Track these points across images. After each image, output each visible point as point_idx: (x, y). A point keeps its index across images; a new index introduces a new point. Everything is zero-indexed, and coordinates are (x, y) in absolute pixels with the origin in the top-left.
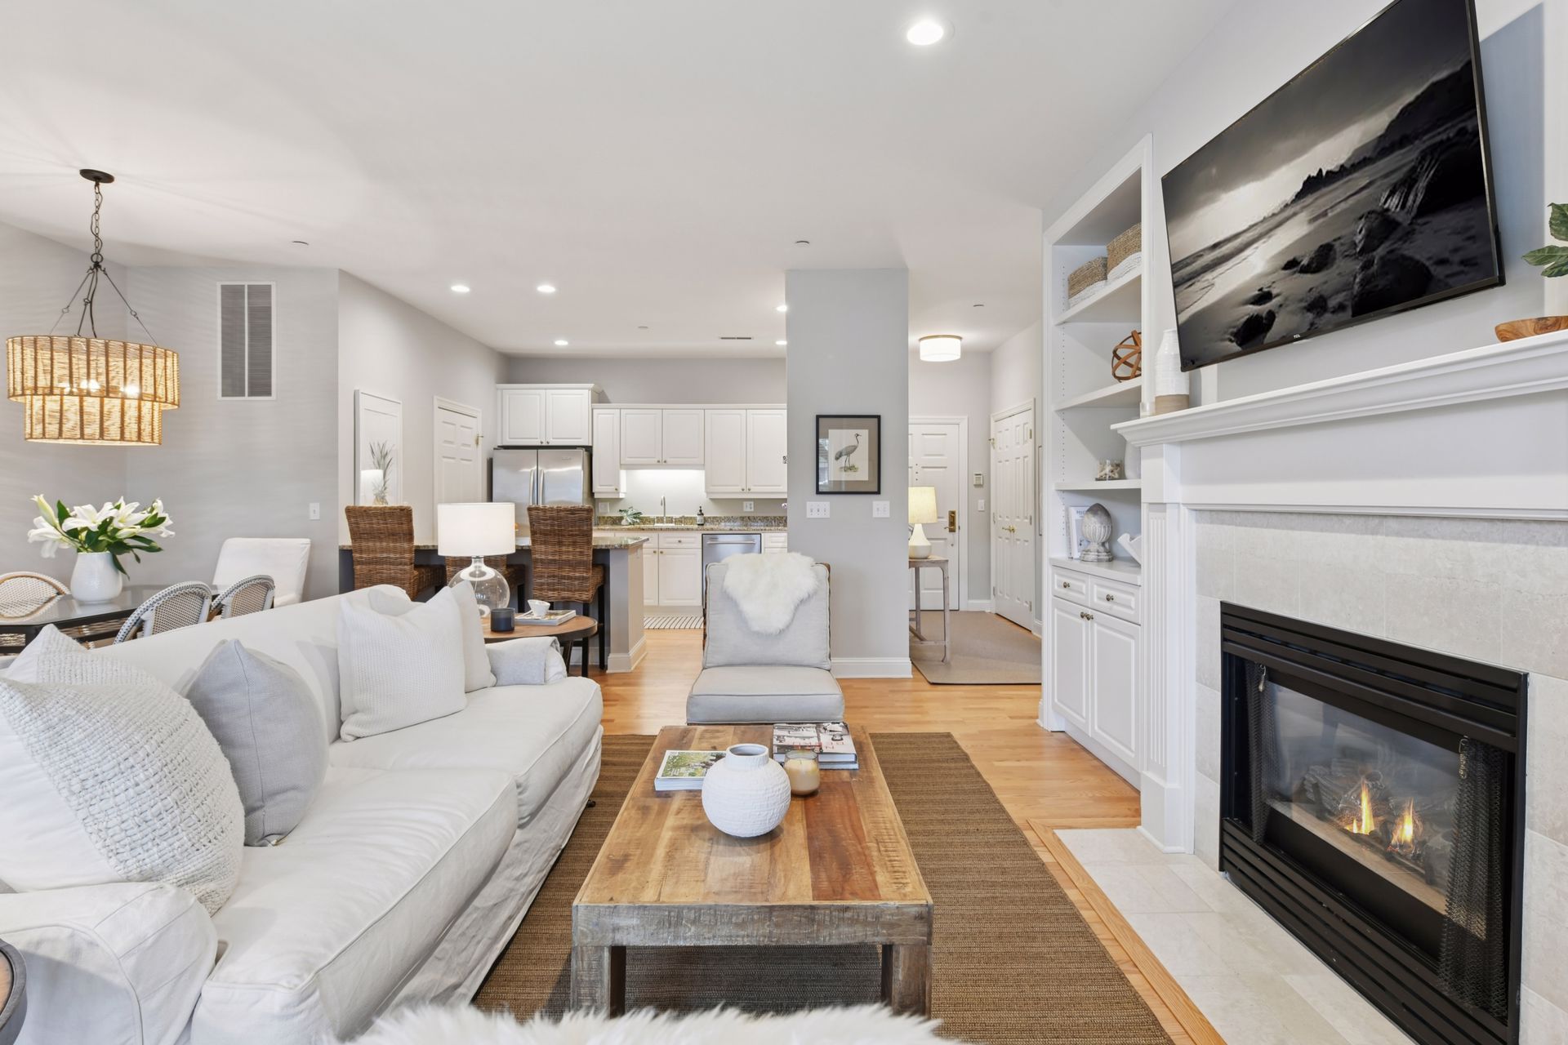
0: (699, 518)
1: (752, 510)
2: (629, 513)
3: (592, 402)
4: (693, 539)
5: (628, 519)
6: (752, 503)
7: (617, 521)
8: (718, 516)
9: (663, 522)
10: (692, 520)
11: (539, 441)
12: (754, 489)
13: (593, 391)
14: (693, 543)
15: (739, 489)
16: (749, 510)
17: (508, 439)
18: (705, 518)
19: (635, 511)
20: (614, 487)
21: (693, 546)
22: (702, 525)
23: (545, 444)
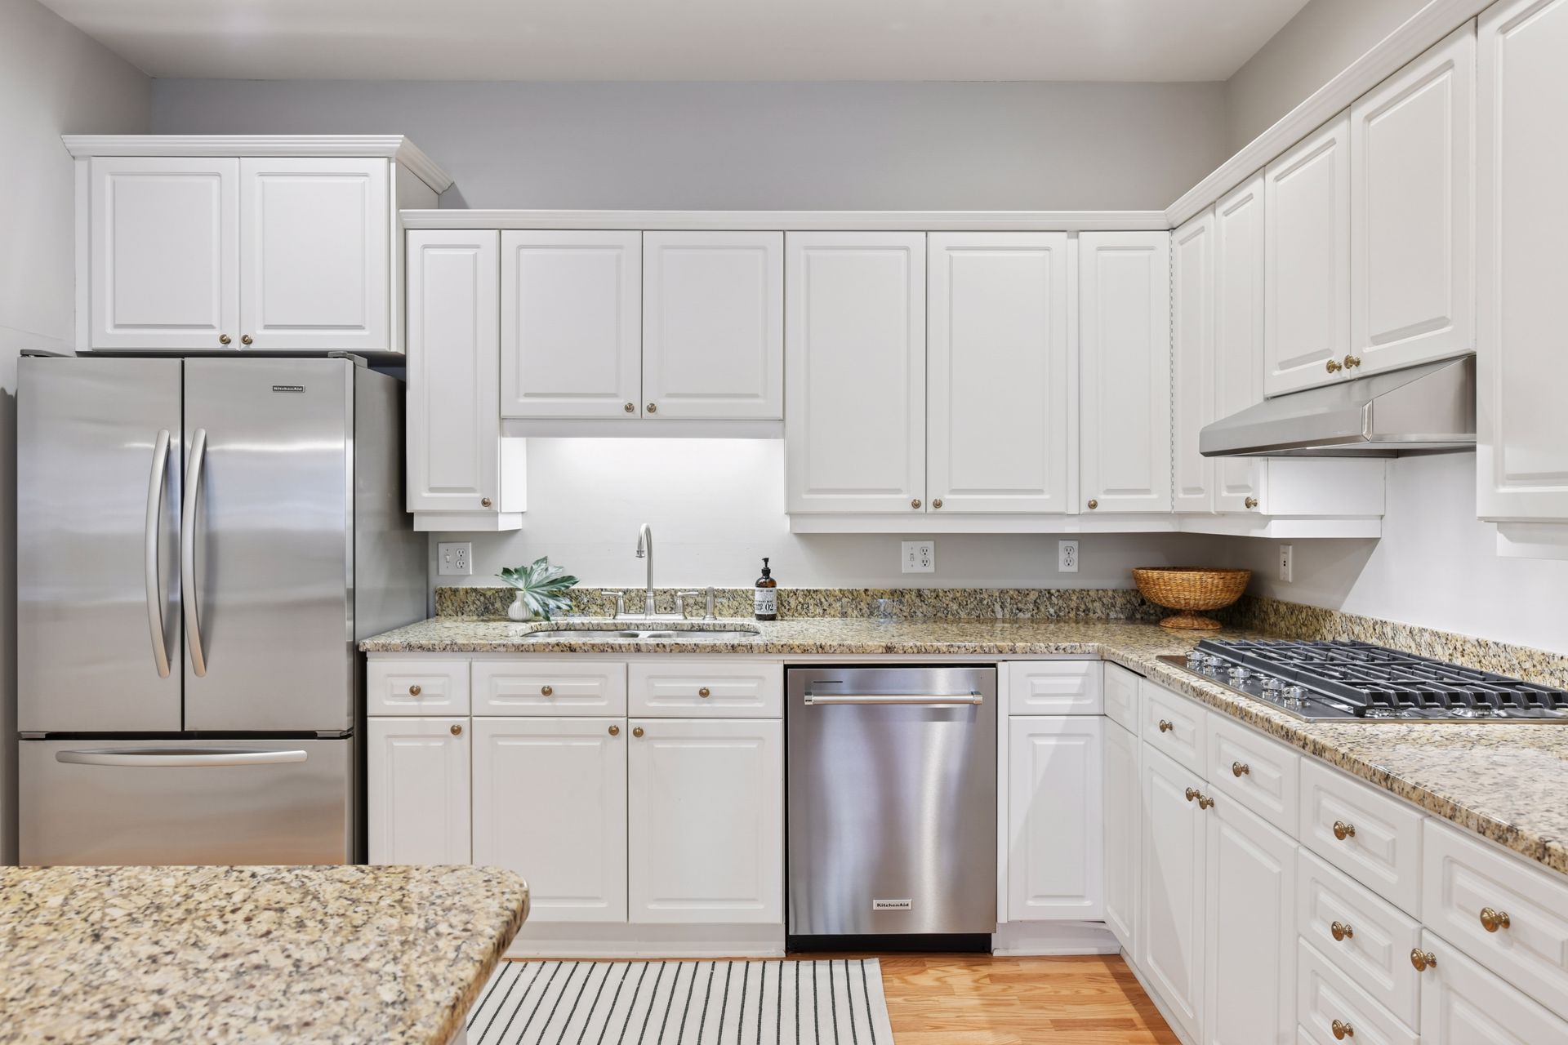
0: (759, 595)
1: (931, 569)
2: (535, 578)
3: (401, 205)
4: (752, 685)
5: (527, 602)
6: (930, 545)
7: (492, 605)
8: (822, 588)
9: (643, 609)
10: (736, 599)
11: (217, 333)
12: (952, 502)
13: (405, 167)
14: (753, 698)
15: (902, 502)
16: (919, 568)
17: (110, 330)
18: (779, 596)
19: (554, 573)
20: (478, 496)
21: (757, 706)
22: (772, 618)
23: (236, 345)
